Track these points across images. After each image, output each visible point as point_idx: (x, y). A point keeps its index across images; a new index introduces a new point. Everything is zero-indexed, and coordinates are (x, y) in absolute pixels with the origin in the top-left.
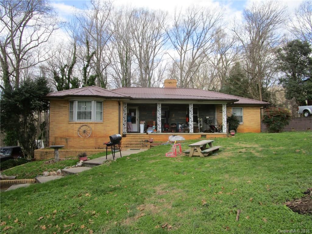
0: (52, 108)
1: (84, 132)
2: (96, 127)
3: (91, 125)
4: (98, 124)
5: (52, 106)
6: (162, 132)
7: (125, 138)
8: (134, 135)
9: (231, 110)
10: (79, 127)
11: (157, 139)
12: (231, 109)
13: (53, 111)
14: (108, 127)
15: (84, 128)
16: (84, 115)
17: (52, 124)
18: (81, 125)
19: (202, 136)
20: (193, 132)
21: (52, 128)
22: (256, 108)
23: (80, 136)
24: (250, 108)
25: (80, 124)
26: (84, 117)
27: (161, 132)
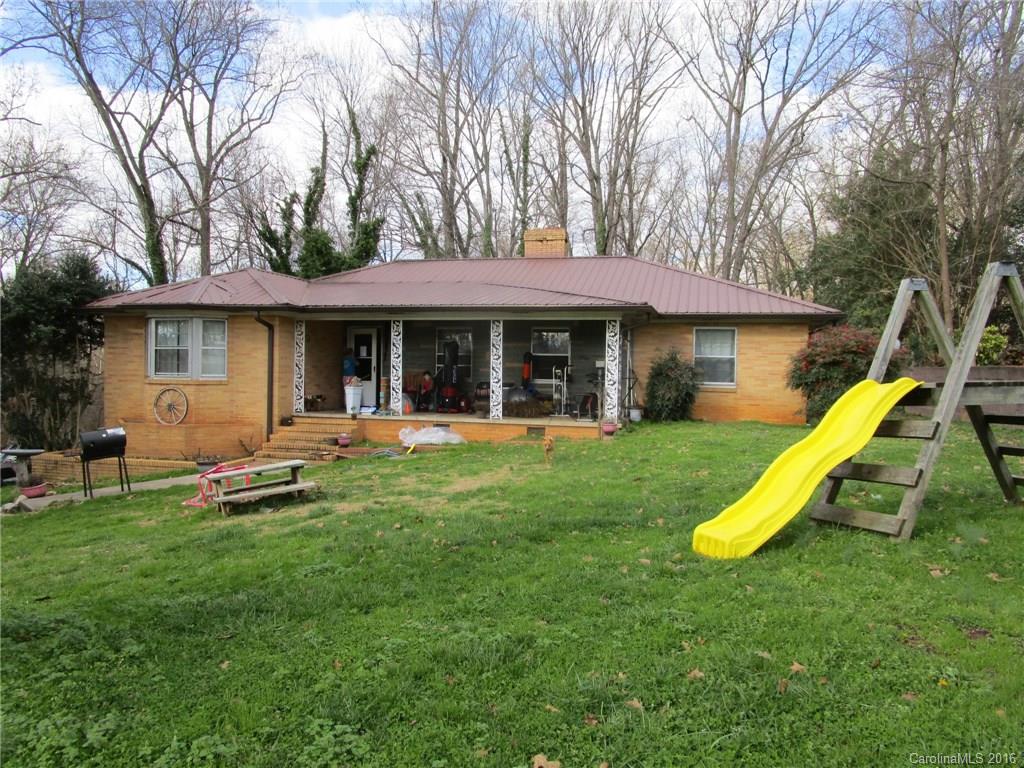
0: (110, 339)
1: (171, 407)
2: (201, 394)
3: (189, 390)
4: (207, 387)
5: (110, 334)
6: (404, 413)
7: (288, 428)
8: (315, 420)
9: (689, 336)
10: (157, 393)
11: (387, 436)
12: (691, 332)
13: (113, 348)
14: (242, 395)
15: (167, 399)
16: (175, 362)
17: (110, 383)
18: (163, 387)
19: (530, 429)
20: (501, 415)
21: (111, 394)
22: (794, 327)
23: (159, 419)
24: (765, 329)
25: (161, 384)
26: (175, 366)
27: (401, 412)
